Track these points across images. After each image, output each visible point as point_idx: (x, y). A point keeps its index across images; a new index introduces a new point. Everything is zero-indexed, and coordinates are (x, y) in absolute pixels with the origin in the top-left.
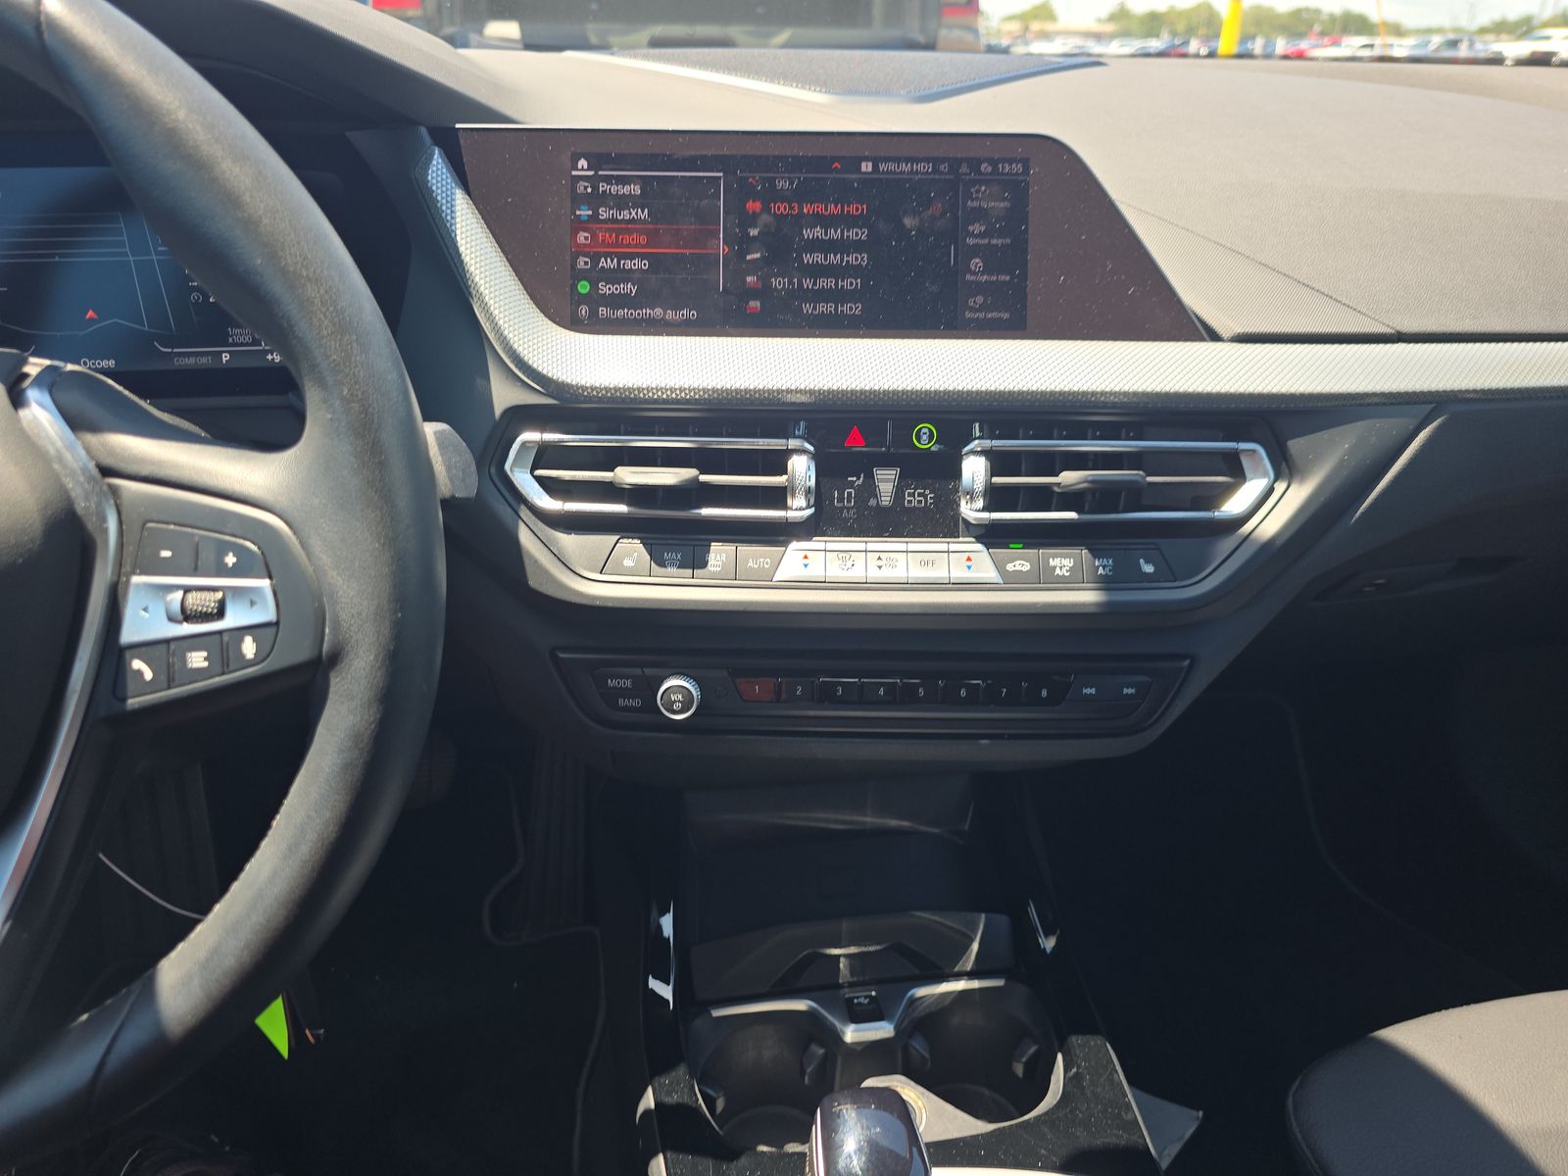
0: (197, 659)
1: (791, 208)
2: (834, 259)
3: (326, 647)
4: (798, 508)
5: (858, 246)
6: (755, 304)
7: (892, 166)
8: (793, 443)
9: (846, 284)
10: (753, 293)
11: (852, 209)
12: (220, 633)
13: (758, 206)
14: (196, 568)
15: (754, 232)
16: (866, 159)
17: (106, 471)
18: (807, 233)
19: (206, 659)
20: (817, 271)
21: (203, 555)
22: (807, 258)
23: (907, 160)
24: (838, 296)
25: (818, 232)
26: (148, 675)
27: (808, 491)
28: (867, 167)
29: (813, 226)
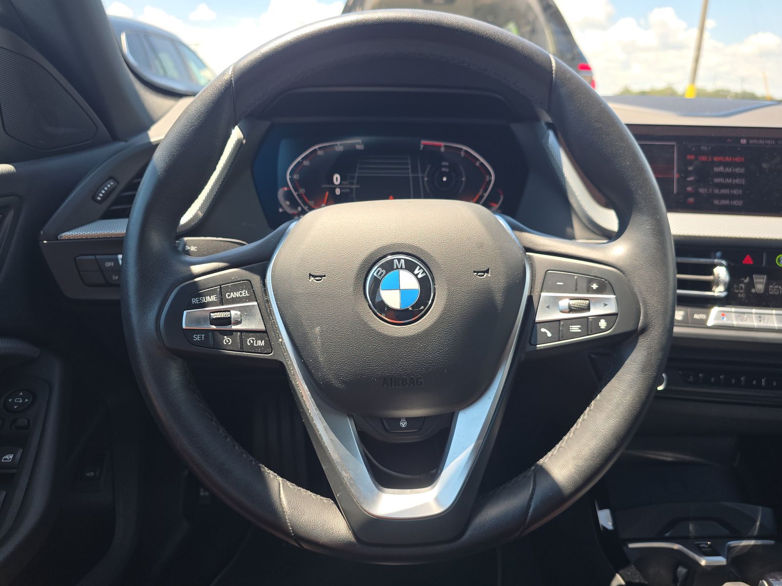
0: (575, 329)
1: (708, 158)
2: (728, 181)
3: (640, 324)
4: (719, 291)
5: (740, 176)
6: (691, 200)
7: (755, 141)
8: (716, 261)
9: (735, 192)
10: (690, 195)
11: (737, 159)
12: (587, 317)
13: (693, 157)
14: (576, 290)
15: (690, 168)
16: (743, 138)
17: (528, 250)
18: (716, 169)
19: (580, 328)
20: (720, 186)
21: (579, 284)
22: (717, 180)
23: (763, 139)
24: (731, 197)
25: (721, 169)
26: (549, 335)
27: (725, 284)
28: (743, 141)
29: (719, 166)
